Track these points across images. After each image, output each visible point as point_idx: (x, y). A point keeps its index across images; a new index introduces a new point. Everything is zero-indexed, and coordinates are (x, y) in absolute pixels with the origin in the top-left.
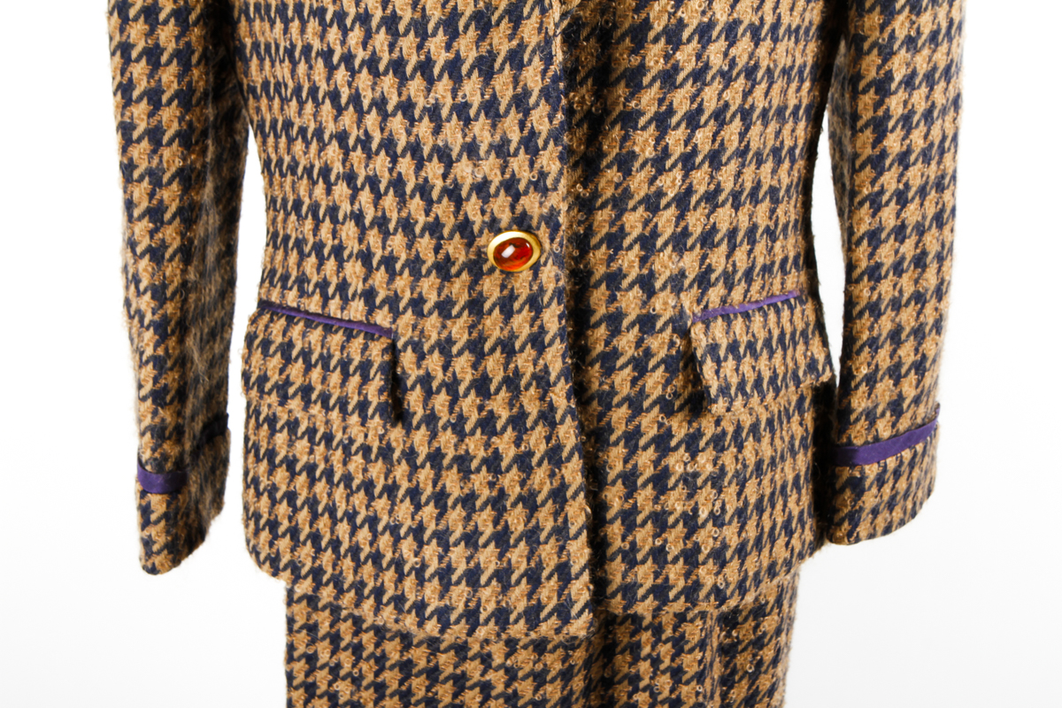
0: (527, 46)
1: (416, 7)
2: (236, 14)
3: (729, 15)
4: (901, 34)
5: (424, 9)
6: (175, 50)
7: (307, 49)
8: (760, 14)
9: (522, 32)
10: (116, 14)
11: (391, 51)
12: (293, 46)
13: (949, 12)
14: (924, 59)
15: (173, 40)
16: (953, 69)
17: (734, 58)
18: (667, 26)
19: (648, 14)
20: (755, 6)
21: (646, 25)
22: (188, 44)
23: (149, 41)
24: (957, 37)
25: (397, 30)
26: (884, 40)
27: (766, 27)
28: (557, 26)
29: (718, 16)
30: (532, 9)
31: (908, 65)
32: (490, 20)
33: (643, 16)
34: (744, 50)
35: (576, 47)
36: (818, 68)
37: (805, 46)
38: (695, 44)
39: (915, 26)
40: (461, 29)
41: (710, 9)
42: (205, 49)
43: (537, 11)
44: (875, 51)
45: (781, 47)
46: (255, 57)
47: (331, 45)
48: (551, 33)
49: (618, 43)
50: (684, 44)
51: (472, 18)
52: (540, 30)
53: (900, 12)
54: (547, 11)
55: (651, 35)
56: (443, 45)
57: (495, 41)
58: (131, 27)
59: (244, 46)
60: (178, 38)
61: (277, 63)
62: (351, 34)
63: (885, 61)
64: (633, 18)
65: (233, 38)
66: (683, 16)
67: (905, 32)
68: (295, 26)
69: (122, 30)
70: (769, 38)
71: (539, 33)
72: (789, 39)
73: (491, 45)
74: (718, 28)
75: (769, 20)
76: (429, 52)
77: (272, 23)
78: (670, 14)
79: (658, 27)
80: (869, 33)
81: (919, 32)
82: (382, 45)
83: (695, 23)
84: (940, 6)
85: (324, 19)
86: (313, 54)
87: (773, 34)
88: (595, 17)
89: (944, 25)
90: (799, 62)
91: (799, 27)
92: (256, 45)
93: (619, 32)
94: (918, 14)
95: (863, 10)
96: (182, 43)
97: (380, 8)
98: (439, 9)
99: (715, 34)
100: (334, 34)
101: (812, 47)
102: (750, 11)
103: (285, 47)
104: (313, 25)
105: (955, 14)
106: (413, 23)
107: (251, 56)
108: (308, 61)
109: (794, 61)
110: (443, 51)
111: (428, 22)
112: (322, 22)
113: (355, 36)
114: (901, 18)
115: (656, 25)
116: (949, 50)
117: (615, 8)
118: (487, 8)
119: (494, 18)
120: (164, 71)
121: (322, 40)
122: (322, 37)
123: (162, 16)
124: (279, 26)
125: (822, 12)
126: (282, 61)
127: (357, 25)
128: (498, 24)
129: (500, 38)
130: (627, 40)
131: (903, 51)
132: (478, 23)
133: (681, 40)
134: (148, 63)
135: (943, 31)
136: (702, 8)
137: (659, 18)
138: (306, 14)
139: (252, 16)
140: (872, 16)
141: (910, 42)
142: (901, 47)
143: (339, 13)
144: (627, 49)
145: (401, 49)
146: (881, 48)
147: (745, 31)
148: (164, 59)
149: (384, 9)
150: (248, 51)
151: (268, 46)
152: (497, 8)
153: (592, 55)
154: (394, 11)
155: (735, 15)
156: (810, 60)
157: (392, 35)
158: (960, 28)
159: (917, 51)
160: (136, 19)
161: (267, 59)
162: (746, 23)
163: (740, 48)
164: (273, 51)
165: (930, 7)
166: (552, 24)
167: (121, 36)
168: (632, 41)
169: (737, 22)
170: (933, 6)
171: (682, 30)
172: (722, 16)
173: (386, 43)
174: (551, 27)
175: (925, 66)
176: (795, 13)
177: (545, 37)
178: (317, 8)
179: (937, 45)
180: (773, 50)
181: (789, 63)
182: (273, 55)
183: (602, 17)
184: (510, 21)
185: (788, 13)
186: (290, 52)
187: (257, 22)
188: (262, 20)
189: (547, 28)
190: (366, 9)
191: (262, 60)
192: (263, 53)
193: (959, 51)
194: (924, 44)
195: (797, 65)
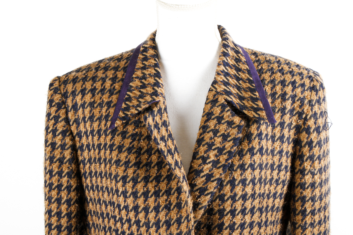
0: (183, 232)
1: (146, 218)
2: (87, 213)
3: (251, 220)
4: (309, 222)
5: (149, 219)
6: (66, 226)
7: (110, 228)
8: (261, 218)
9: (181, 227)
10: (47, 214)
11: (137, 232)
12: (106, 227)
13: (325, 213)
14: (317, 230)
15: (66, 223)
16: (327, 232)
17: (253, 233)
18: (230, 224)
19: (223, 220)
20: (259, 216)
21: (223, 224)
22: (71, 224)
23: (58, 223)
24: (328, 221)
25: (140, 225)
26: (303, 224)
27: (263, 222)
28: (193, 226)
29: (247, 220)
30: (185, 220)
31: (311, 232)
32: (170, 223)
33: (222, 221)
34: (256, 231)
35: (199, 231)
36: (281, 233)
37: (276, 226)
38: (239, 230)
39: (313, 219)
40: (161, 226)
41: (244, 218)
42: (77, 226)
43: (186, 221)
44: (300, 228)
45: (268, 228)
46: (93, 228)
47: (118, 228)
48: (191, 229)
49: (213, 229)
50: (236, 230)
51: (164, 222)
52: (187, 227)
53: (308, 215)
54: (189, 221)
55: (225, 227)
56: (155, 231)
57: (172, 230)
58: (52, 218)
59: (90, 224)
60: (67, 222)
61: (100, 231)
62: (125, 225)
63: (304, 231)
64: (218, 221)
65: (86, 221)
66: (235, 221)
67: (310, 221)
68: (106, 220)
69: (49, 219)
70: (264, 226)
71: (187, 228)
72: (271, 225)
73: (171, 231)
74: (247, 224)
75: (264, 220)
76: (150, 233)
77: (99, 219)
78: (230, 220)
79: (227, 225)
80: (298, 222)
81: (314, 221)
82: (135, 229)
83: (239, 223)
84: (321, 212)
85: (116, 220)
86: (112, 230)
87: (265, 224)
88: (206, 221)
89: (323, 218)
90: (275, 232)
91: (274, 221)
92: (93, 224)
93: (214, 226)
94: (314, 216)
95: (296, 214)
96: (69, 224)
97: (134, 218)
98: (154, 219)
99: (246, 226)
100: (119, 225)
101: (279, 226)
102: (257, 218)
103: (103, 227)
104: (112, 221)
105: (327, 214)
106: (145, 223)
107: (92, 227)
108: (110, 232)
109: (273, 232)
110: (155, 233)
111: (150, 223)
112: (115, 220)
113: (126, 226)
114: (308, 217)
115: (226, 224)
116: (325, 226)
117: (212, 218)
118: (170, 219)
119: (172, 223)
120: (62, 233)
121: (115, 226)
122: (115, 225)
123: (63, 215)
124: (101, 219)
125: (282, 215)
126: (102, 231)
127: (127, 223)
128: (173, 224)
129: (174, 229)
130: (217, 229)
131: (310, 228)
132: (166, 224)
133: (234, 229)
134: (57, 230)
135: (323, 220)
136: (241, 218)
137: (227, 222)
138: (110, 217)
139: (92, 214)
140: (298, 216)
141: (312, 225)
142: (309, 226)
143: (121, 218)
144: (216, 231)
145: (141, 231)
146: (302, 227)
147: (256, 225)
148: (63, 229)
149: (135, 218)
150: (91, 225)
151: (97, 225)
152: (173, 219)
153: (205, 233)
154: (139, 219)
155: (252, 220)
156: (278, 231)
157: (138, 227)
158: (328, 218)
159: (314, 227)
160: (54, 216)
161: (97, 229)
162: (256, 222)
163: (254, 230)
164: (99, 227)
165: (318, 213)
166: (191, 226)
167: (49, 221)
168: (218, 229)
169: (253, 222)
170: (319, 213)
171: (235, 226)
172: (248, 220)
173: (136, 229)
174: (191, 227)
175: (317, 232)
176: (273, 217)
177: (189, 230)
178: (114, 216)
179: (321, 225)
180: (266, 229)
181: (271, 233)
182: (99, 228)
183: (208, 221)
184: (177, 224)
185: (270, 217)
186: (104, 228)
187: (94, 217)
188: (96, 216)
189: (189, 227)
190: (130, 218)
191: (95, 229)
192: (96, 227)
193: (329, 226)
194: (316, 225)
195: (274, 233)
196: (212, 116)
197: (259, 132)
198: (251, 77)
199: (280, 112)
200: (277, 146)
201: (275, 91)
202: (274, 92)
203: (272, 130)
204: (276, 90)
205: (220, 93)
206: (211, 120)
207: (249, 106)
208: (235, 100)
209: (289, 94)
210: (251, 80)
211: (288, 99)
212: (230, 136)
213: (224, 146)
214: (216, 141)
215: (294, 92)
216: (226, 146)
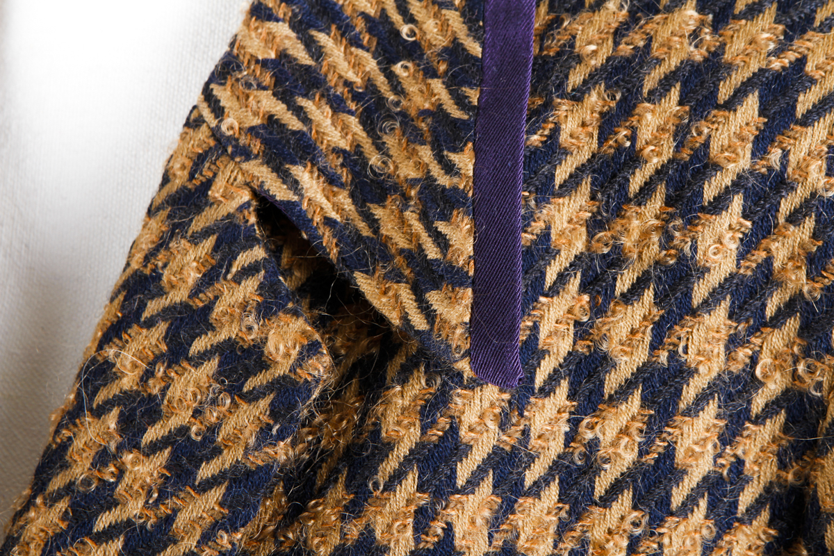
196: (152, 298)
197: (435, 434)
198: (476, 38)
199: (649, 295)
200: (610, 532)
201: (628, 144)
202: (619, 148)
203: (574, 423)
204: (633, 138)
205: (236, 147)
206: (135, 327)
207: (401, 242)
208: (321, 199)
209: (731, 166)
210: (469, 58)
211: (719, 204)
212: (217, 452)
213: (169, 520)
214: (127, 479)
215: (775, 155)
216: (181, 521)
